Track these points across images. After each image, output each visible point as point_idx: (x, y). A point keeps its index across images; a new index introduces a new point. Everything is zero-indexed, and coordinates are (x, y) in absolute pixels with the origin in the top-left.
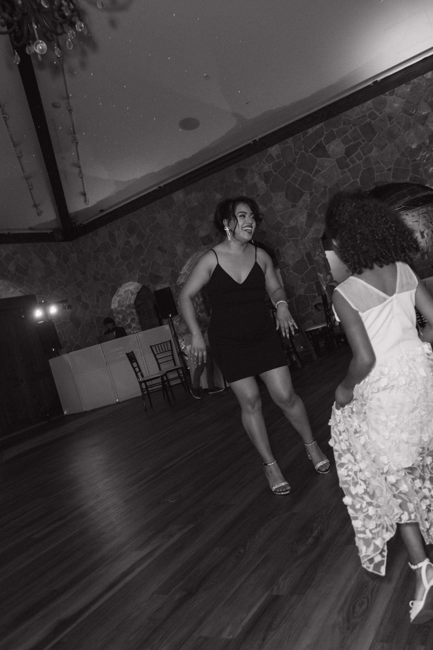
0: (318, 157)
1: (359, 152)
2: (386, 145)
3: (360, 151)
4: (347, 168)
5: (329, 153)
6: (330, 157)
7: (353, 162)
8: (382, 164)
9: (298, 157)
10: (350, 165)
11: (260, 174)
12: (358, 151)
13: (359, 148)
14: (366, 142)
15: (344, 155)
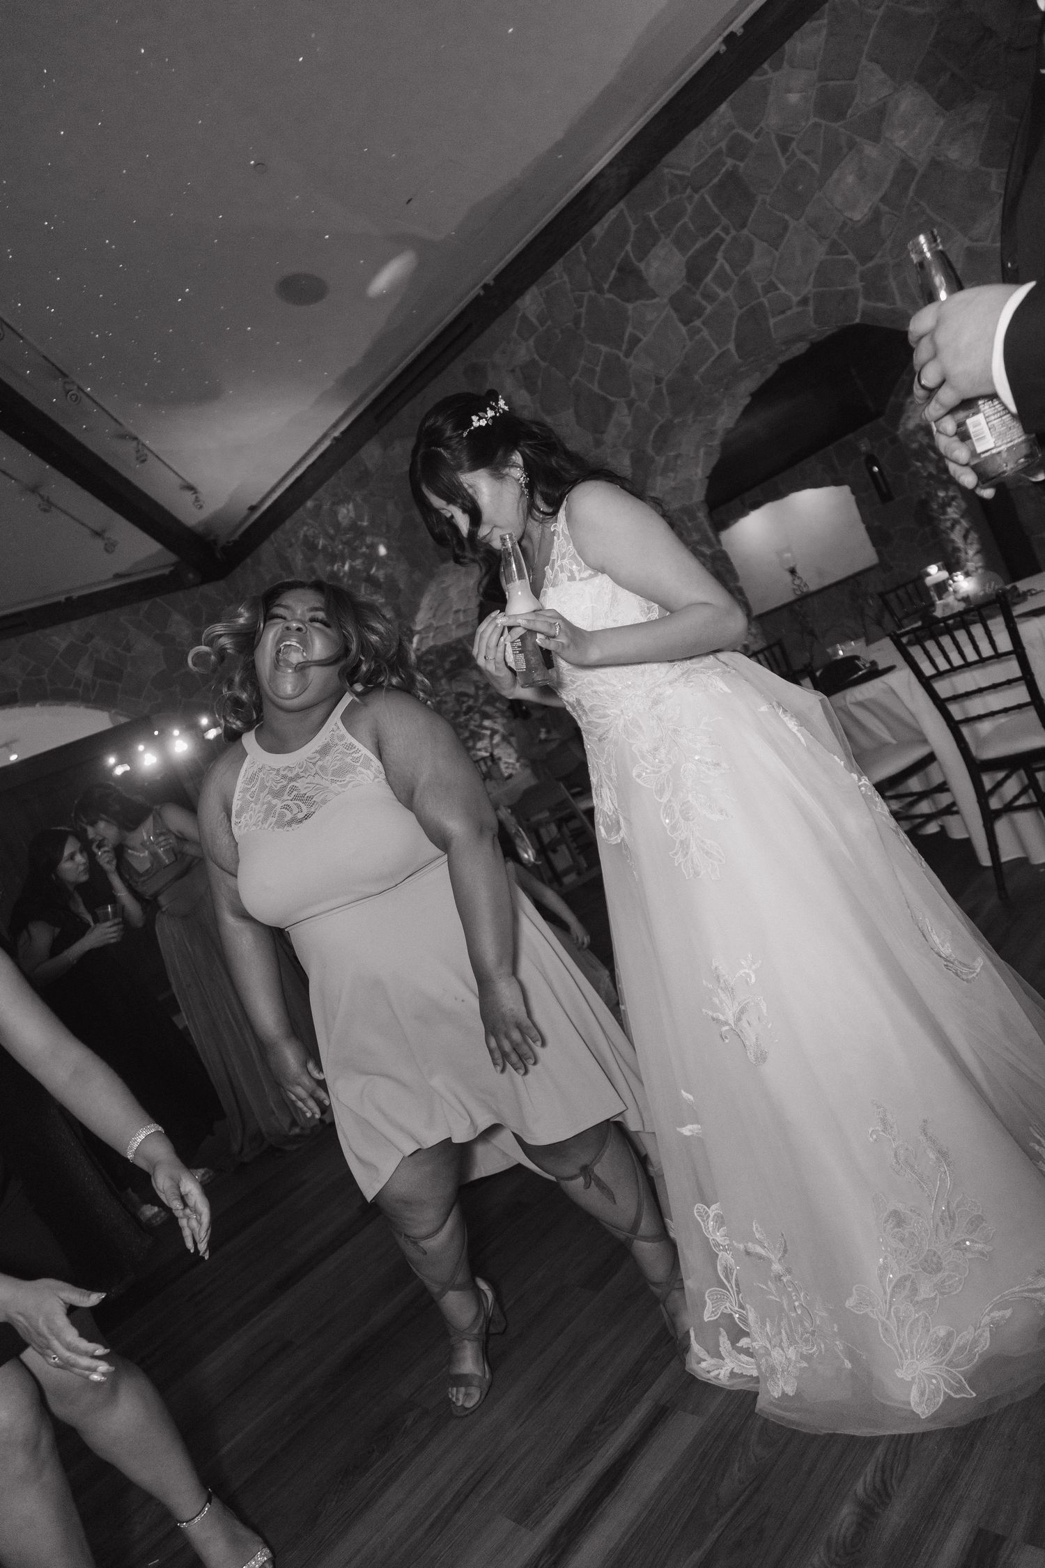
0: (628, 300)
1: (722, 267)
2: (786, 228)
3: (724, 261)
4: (699, 316)
5: (651, 284)
6: (654, 296)
7: (710, 297)
8: (783, 289)
9: (583, 310)
10: (705, 309)
11: (513, 371)
12: (717, 266)
13: (720, 255)
14: (733, 232)
15: (685, 283)
